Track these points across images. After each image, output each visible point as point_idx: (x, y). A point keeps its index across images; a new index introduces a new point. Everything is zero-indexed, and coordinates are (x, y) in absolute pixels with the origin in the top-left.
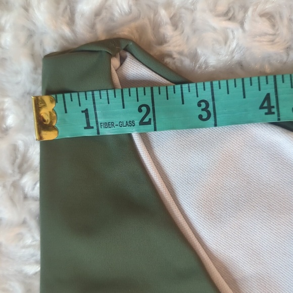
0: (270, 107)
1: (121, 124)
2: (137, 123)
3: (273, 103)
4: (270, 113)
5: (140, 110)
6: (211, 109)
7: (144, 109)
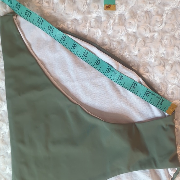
0: (121, 77)
1: (155, 96)
2: (151, 93)
3: (120, 78)
4: (122, 76)
5: (148, 95)
6: (133, 85)
7: (147, 95)
